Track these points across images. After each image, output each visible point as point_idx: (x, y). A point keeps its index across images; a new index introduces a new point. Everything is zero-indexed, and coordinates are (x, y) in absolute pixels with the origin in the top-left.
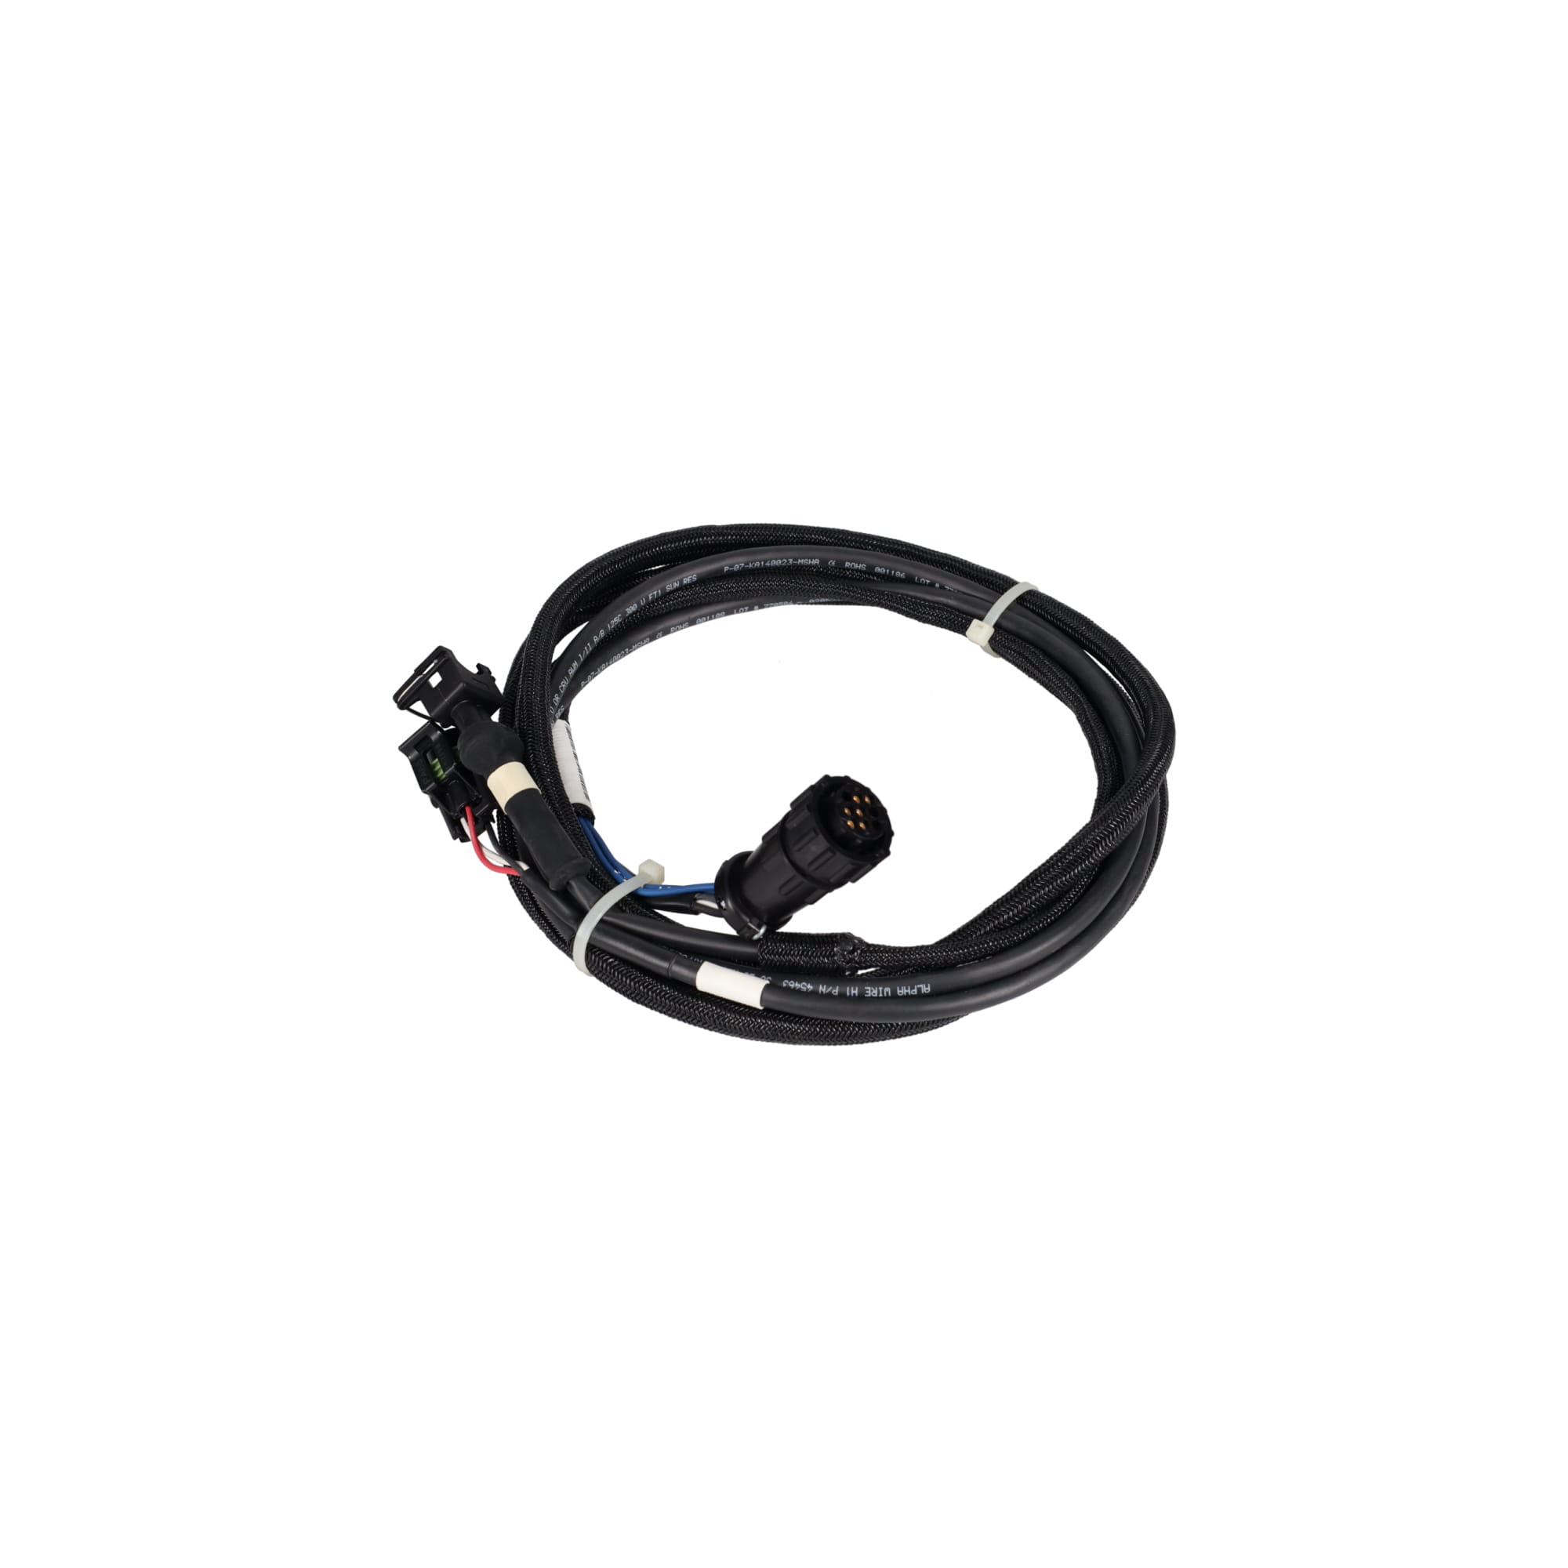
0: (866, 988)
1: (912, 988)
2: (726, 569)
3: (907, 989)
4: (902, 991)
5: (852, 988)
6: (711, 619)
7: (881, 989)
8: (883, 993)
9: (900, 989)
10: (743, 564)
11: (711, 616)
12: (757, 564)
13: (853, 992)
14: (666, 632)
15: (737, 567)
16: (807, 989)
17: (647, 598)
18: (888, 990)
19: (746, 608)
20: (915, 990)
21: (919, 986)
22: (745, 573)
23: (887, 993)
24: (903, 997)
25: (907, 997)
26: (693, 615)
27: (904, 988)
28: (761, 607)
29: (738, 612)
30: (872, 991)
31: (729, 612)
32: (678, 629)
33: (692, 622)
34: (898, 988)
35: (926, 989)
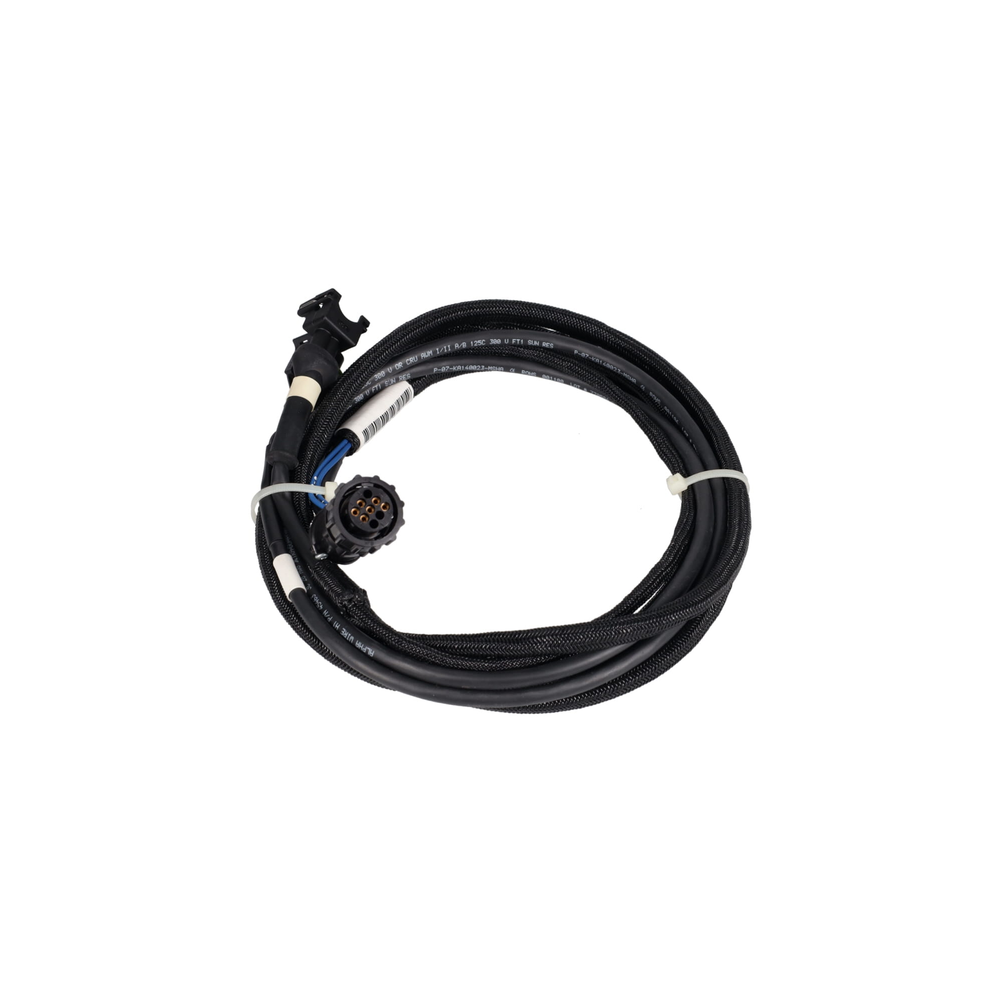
0: (344, 629)
1: (364, 647)
2: (576, 352)
3: (361, 645)
4: (359, 645)
5: (337, 624)
6: (553, 380)
7: (350, 635)
8: (349, 639)
9: (358, 643)
10: (588, 355)
11: (554, 378)
12: (597, 360)
13: (336, 626)
14: (518, 371)
15: (583, 355)
16: (319, 608)
17: (510, 341)
18: (352, 638)
19: (579, 386)
20: (365, 649)
21: (368, 648)
22: (588, 362)
23: (351, 640)
24: (357, 649)
25: (359, 650)
26: (541, 370)
27: (360, 643)
28: (589, 391)
29: (573, 385)
30: (345, 633)
31: (567, 382)
32: (527, 374)
33: (539, 375)
34: (357, 641)
35: (371, 653)
